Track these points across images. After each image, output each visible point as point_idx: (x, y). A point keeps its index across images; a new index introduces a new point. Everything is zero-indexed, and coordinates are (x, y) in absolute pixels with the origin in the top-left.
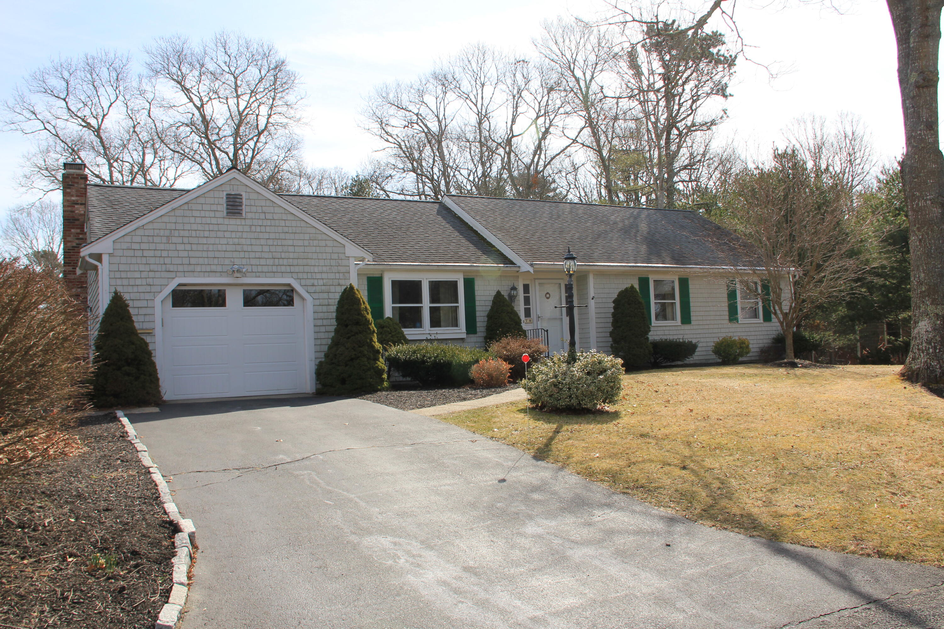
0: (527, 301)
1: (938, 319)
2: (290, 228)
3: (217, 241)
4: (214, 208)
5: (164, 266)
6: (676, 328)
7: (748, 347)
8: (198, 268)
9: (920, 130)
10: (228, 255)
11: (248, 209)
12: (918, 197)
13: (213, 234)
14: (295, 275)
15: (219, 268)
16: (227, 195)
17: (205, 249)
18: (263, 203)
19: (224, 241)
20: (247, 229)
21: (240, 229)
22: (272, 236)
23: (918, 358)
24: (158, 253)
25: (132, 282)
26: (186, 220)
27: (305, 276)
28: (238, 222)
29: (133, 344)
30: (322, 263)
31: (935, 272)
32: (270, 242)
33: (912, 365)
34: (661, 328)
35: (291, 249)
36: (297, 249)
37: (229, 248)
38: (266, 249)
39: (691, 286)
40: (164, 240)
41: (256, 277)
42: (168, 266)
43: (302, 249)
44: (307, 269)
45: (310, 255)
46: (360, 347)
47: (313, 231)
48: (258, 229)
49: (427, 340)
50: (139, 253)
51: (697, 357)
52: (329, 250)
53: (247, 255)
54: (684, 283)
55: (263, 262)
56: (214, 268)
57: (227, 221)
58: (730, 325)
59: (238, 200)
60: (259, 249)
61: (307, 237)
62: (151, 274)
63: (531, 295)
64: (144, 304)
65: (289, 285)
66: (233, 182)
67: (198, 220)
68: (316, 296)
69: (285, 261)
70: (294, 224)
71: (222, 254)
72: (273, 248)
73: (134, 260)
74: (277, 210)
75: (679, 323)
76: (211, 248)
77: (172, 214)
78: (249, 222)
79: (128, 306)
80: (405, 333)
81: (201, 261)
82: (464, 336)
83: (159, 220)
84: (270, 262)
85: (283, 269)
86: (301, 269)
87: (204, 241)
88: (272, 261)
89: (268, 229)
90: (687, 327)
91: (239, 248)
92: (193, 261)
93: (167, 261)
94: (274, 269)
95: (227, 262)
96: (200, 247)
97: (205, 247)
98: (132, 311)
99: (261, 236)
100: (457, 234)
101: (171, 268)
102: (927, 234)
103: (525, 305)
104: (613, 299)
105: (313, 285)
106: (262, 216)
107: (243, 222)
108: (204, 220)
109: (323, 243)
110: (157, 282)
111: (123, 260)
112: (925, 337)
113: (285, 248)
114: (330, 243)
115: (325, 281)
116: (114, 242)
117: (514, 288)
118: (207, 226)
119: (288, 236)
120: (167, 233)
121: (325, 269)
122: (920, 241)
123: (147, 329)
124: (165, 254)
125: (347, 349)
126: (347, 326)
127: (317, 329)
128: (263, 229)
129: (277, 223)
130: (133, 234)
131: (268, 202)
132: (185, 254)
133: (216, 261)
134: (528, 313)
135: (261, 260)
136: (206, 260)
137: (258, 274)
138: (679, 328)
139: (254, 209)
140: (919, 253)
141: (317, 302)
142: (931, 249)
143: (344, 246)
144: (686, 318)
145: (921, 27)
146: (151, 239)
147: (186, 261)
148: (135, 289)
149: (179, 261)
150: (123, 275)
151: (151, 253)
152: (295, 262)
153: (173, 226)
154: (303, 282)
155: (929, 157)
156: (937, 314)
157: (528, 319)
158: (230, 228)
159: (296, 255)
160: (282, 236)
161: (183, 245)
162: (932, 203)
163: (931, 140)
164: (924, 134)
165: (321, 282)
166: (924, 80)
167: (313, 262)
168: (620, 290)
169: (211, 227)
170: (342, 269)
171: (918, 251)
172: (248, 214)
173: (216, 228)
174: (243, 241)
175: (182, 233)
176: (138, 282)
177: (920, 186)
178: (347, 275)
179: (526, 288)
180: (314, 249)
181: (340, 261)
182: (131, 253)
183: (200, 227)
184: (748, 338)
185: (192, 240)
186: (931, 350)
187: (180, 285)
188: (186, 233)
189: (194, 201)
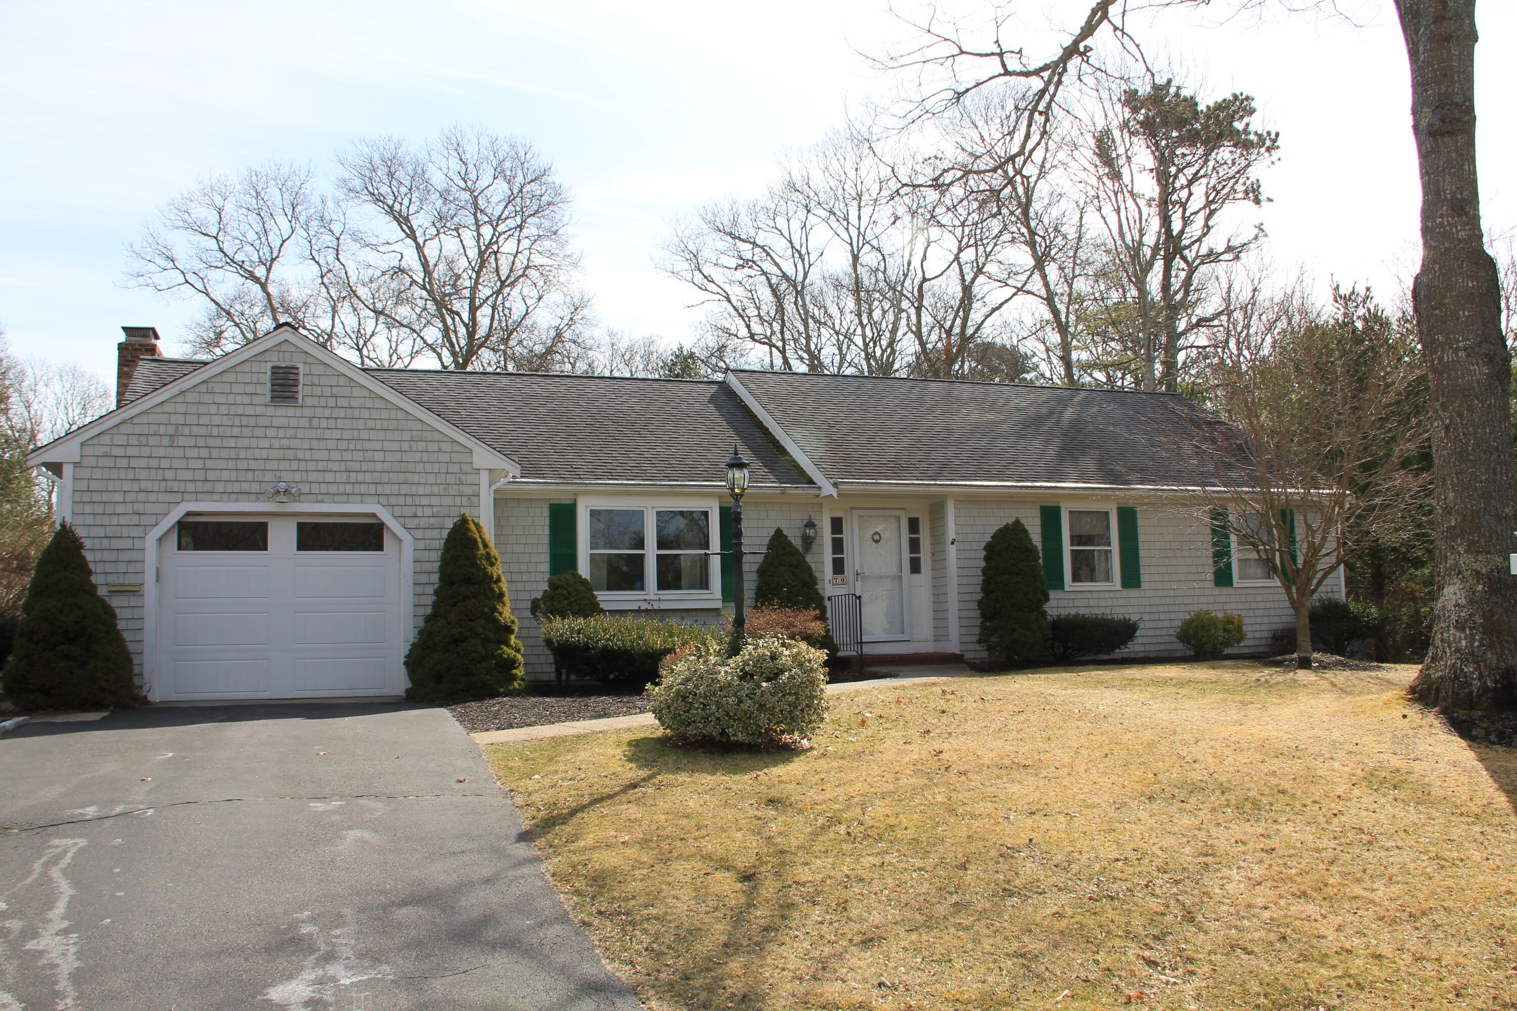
0: (838, 546)
1: (1478, 583)
2: (378, 422)
3: (254, 443)
4: (250, 389)
5: (163, 484)
6: (1112, 595)
7: (1239, 628)
8: (220, 487)
9: (1442, 216)
10: (271, 465)
11: (308, 391)
12: (1442, 345)
13: (247, 432)
14: (383, 500)
15: (255, 488)
16: (273, 368)
17: (233, 456)
18: (334, 381)
19: (265, 443)
20: (304, 423)
21: (293, 423)
22: (347, 435)
23: (1441, 659)
24: (154, 463)
25: (109, 509)
26: (203, 409)
27: (401, 501)
28: (290, 412)
29: (80, 608)
30: (431, 479)
31: (1475, 489)
32: (343, 445)
33: (1431, 672)
34: (1084, 596)
35: (379, 456)
36: (389, 457)
37: (273, 454)
38: (336, 455)
39: (1140, 522)
40: (166, 441)
41: (317, 502)
42: (169, 483)
43: (397, 456)
44: (405, 489)
45: (411, 467)
46: (470, 620)
47: (419, 426)
48: (324, 423)
49: (638, 612)
50: (123, 463)
51: (1135, 647)
52: (444, 457)
53: (302, 466)
54: (1128, 517)
55: (329, 477)
56: (246, 487)
57: (271, 411)
58: (1218, 591)
59: (291, 377)
60: (324, 455)
61: (407, 436)
62: (142, 497)
63: (845, 536)
64: (128, 544)
65: (374, 515)
66: (283, 348)
67: (224, 410)
68: (419, 534)
69: (368, 475)
70: (385, 414)
71: (260, 465)
72: (347, 456)
73: (114, 474)
74: (357, 392)
75: (1119, 587)
76: (243, 454)
77: (180, 399)
78: (308, 412)
79: (81, 546)
80: (599, 598)
81: (225, 475)
82: (719, 605)
83: (159, 410)
84: (342, 477)
85: (364, 489)
86: (395, 489)
87: (232, 443)
88: (345, 475)
89: (340, 423)
90: (1132, 593)
91: (290, 454)
92: (212, 475)
93: (169, 475)
94: (349, 489)
95: (269, 477)
96: (225, 453)
97: (233, 454)
98: (89, 556)
99: (328, 434)
100: (731, 433)
101: (175, 486)
102: (1460, 415)
103: (834, 552)
104: (984, 544)
105: (415, 516)
106: (331, 401)
107: (298, 412)
108: (233, 410)
109: (434, 447)
110: (150, 508)
111: (97, 474)
112: (1454, 617)
113: (369, 455)
114: (446, 447)
115: (435, 509)
116: (82, 444)
117: (810, 525)
118: (237, 419)
119: (374, 435)
120: (171, 430)
121: (436, 489)
122: (1447, 428)
123: (130, 585)
124: (165, 464)
125: (450, 623)
126: (452, 584)
127: (420, 589)
128: (332, 424)
129: (356, 413)
130: (115, 431)
131: (342, 379)
132: (199, 464)
133: (250, 476)
134: (839, 567)
135: (327, 474)
136: (234, 473)
137: (320, 497)
138: (1118, 595)
139: (317, 391)
140: (1445, 452)
141: (421, 544)
142: (1467, 444)
143: (471, 452)
144: (1131, 578)
145: (1434, 22)
146: (143, 440)
147: (200, 475)
148: (115, 520)
149: (188, 475)
150: (96, 497)
151: (143, 463)
152: (385, 477)
153: (181, 419)
154: (398, 511)
155: (1461, 267)
156: (1478, 573)
157: (839, 577)
158: (277, 422)
159: (386, 467)
160: (365, 435)
161: (196, 450)
162: (1468, 356)
163: (1462, 235)
164: (1449, 224)
165: (428, 511)
166: (1443, 120)
167: (415, 478)
168: (997, 528)
169: (245, 421)
170: (468, 490)
171: (1444, 448)
172: (306, 399)
173: (252, 421)
174: (297, 443)
175: (196, 430)
176: (120, 509)
177: (1444, 322)
178: (474, 499)
179: (837, 525)
180: (417, 457)
181: (463, 477)
182: (110, 462)
183: (226, 421)
184: (1244, 613)
185: (212, 442)
186: (1464, 643)
187: (188, 514)
188: (203, 431)
189: (218, 379)
